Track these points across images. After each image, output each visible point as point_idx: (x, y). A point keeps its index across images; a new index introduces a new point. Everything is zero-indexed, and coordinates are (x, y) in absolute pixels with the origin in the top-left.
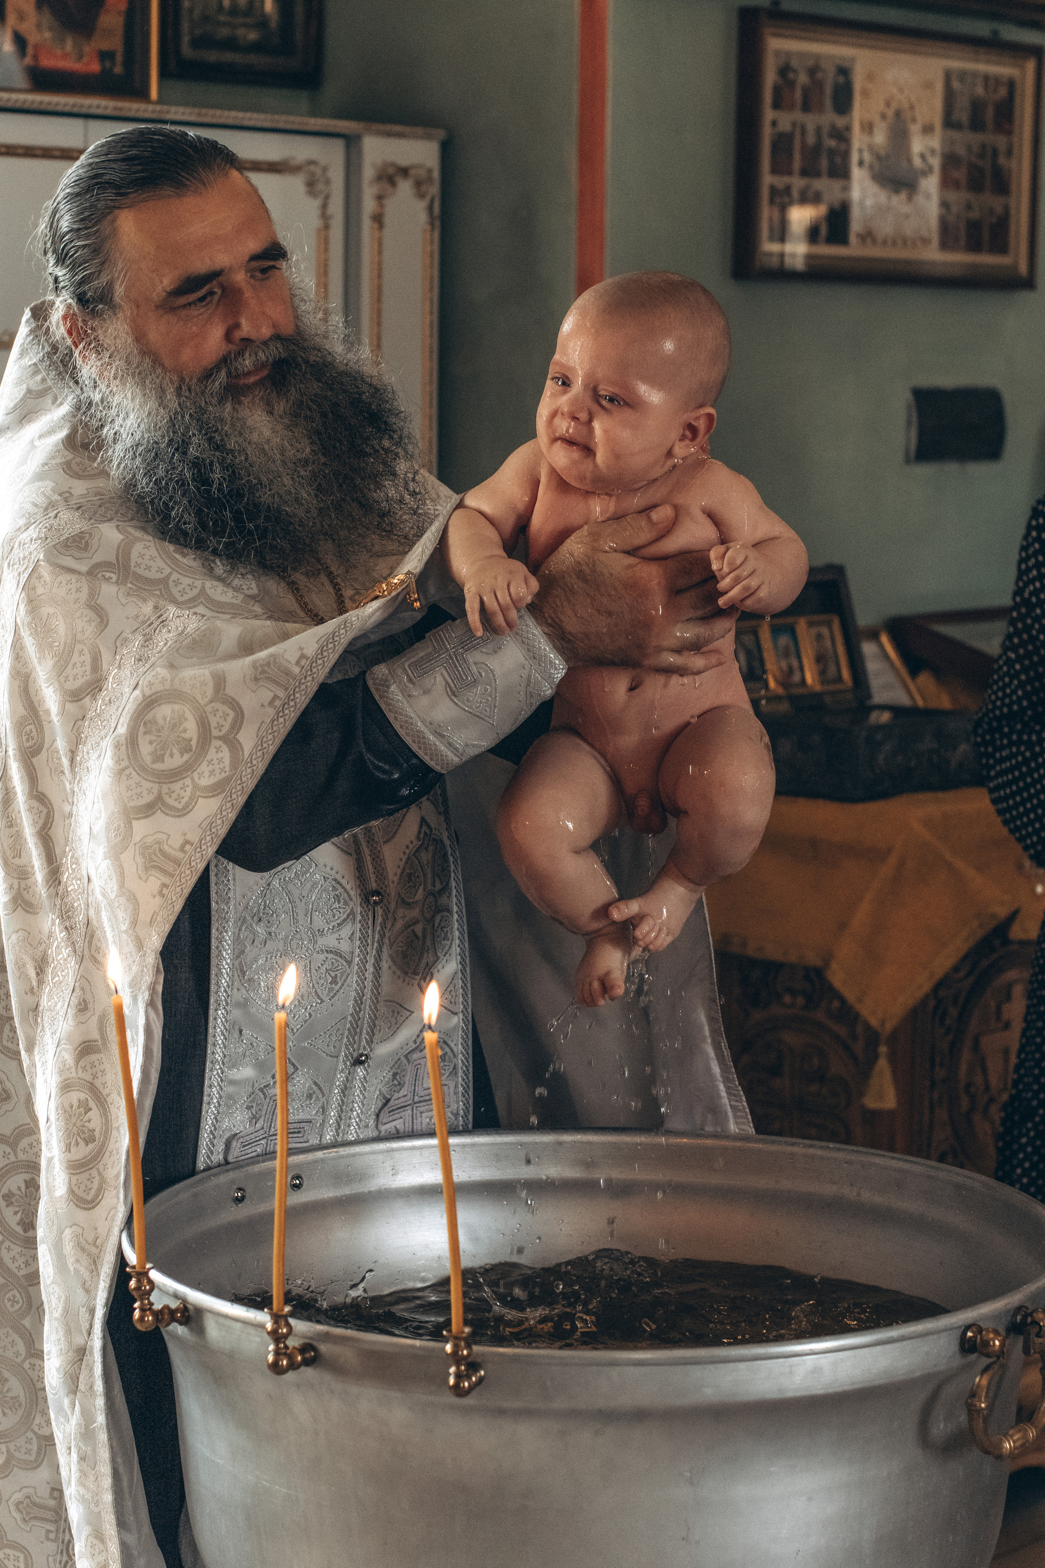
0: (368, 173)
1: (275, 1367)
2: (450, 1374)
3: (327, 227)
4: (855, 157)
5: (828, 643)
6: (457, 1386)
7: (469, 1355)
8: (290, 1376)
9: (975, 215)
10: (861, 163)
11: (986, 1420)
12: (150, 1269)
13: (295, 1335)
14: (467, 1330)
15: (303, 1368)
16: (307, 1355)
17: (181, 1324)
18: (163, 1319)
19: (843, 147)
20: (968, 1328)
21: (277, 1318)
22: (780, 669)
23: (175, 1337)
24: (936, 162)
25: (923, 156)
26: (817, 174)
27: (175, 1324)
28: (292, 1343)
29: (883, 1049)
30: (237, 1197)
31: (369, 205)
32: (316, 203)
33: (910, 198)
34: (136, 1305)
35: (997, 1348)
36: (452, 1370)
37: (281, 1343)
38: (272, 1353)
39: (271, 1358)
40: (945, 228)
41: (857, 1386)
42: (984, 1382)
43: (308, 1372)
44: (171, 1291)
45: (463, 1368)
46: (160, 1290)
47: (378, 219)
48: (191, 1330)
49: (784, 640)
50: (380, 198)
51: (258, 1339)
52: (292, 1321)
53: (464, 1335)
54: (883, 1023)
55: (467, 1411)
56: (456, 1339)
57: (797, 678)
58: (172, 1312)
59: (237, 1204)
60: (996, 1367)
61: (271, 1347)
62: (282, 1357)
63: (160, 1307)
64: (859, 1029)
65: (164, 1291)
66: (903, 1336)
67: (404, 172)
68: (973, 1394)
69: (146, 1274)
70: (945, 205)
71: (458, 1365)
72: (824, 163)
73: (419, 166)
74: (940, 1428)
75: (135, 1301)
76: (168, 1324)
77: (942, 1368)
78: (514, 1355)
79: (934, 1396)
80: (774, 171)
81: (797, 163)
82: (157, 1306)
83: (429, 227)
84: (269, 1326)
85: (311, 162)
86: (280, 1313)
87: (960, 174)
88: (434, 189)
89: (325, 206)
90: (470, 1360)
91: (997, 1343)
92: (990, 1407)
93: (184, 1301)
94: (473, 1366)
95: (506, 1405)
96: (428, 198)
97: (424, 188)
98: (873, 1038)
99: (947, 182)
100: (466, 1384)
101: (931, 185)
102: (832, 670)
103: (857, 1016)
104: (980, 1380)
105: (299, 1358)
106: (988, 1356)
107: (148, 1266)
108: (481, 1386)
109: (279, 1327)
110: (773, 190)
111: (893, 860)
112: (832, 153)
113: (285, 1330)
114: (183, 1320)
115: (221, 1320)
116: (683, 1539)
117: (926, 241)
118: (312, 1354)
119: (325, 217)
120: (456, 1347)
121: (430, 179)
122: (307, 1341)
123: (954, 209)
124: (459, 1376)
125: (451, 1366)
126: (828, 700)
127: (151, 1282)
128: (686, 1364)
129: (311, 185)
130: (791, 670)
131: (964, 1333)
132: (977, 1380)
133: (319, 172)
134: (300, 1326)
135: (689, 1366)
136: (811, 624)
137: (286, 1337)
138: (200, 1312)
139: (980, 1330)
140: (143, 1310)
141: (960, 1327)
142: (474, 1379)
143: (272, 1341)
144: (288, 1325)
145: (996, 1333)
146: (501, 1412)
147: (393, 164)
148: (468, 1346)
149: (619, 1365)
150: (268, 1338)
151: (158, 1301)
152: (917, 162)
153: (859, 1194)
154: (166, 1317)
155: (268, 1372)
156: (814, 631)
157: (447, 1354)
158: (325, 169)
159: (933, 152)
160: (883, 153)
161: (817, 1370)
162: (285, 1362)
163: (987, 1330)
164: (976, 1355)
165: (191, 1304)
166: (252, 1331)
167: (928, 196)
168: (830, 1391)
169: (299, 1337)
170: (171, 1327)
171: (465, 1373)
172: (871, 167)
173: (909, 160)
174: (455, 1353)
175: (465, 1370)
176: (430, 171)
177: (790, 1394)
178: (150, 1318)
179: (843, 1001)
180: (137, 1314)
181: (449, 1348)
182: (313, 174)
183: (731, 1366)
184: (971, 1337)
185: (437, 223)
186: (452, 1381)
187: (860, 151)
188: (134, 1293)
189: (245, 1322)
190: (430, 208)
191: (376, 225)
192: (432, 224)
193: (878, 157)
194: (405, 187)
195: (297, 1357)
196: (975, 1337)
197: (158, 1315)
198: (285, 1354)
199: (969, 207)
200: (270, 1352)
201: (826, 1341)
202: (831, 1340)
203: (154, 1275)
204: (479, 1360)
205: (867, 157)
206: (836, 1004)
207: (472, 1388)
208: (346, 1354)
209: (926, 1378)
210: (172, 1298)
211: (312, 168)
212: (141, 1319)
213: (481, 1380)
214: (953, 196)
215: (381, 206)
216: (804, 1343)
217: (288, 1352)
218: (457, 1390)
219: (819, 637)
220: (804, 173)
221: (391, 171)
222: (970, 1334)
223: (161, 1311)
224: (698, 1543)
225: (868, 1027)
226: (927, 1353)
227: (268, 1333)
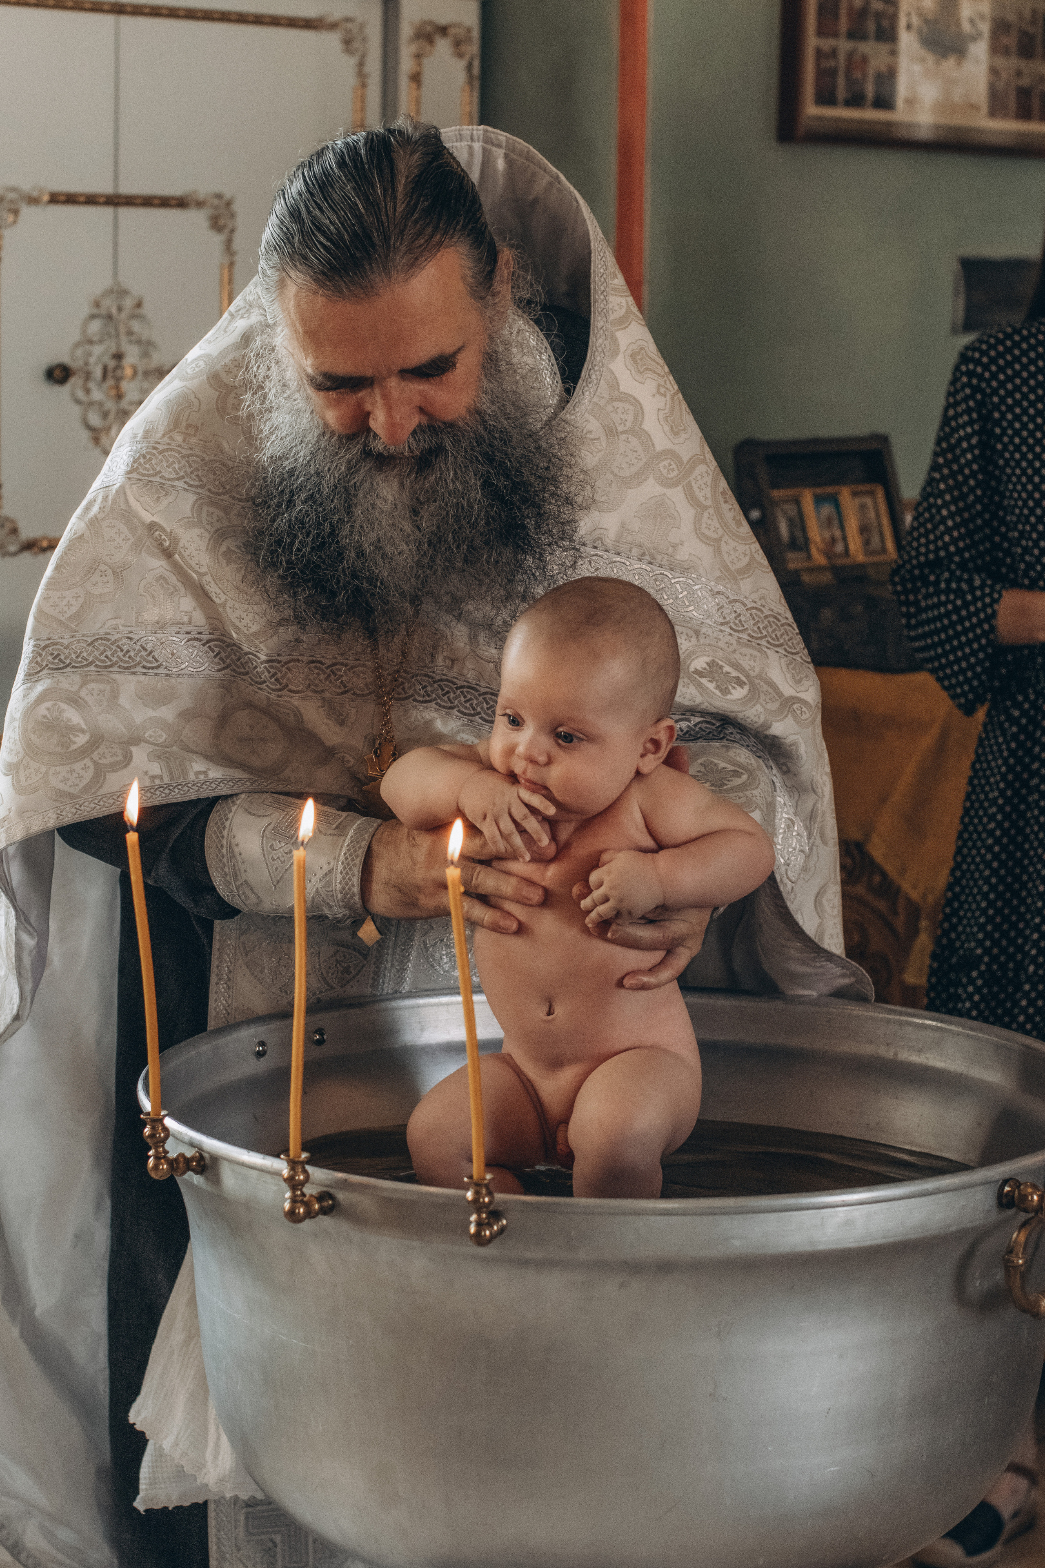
0: (406, 30)
1: (292, 1215)
2: (471, 1222)
3: (364, 85)
4: (902, 22)
5: (872, 514)
6: (478, 1234)
7: (490, 1202)
8: (307, 1225)
9: (1025, 82)
10: (909, 27)
11: (1023, 1276)
12: (165, 1116)
13: (313, 1183)
14: (489, 1177)
15: (320, 1217)
16: (325, 1204)
17: (197, 1173)
18: (178, 1168)
19: (891, 9)
20: (1005, 1182)
21: (293, 1164)
22: (823, 540)
23: (191, 1185)
24: (985, 28)
25: (972, 21)
26: (864, 37)
27: (190, 1173)
28: (310, 1190)
29: (923, 923)
30: (259, 1052)
31: (406, 65)
32: (353, 61)
33: (959, 63)
34: (151, 1153)
35: (1035, 1203)
36: (473, 1218)
37: (298, 1190)
38: (289, 1201)
39: (287, 1206)
40: (994, 95)
41: (891, 1240)
42: (1022, 1238)
43: (325, 1221)
44: (186, 1139)
45: (484, 1215)
46: (176, 1138)
47: (416, 78)
48: (207, 1179)
49: (827, 509)
50: (418, 56)
51: (275, 1188)
52: (309, 1168)
53: (486, 1182)
54: (924, 897)
55: (486, 1261)
56: (478, 1185)
57: (839, 548)
58: (188, 1161)
59: (258, 1059)
60: (1034, 1222)
61: (288, 1195)
62: (299, 1204)
63: (175, 1156)
64: (901, 904)
65: (179, 1139)
66: (938, 1189)
67: (443, 30)
68: (1010, 1251)
69: (161, 1121)
70: (994, 71)
71: (479, 1212)
72: (871, 26)
73: (457, 25)
74: (977, 1285)
75: (150, 1149)
76: (184, 1173)
77: (977, 1223)
78: (537, 1203)
79: (970, 1254)
80: (821, 32)
81: (844, 24)
82: (172, 1155)
83: (467, 88)
84: (286, 1172)
85: (348, 20)
86: (297, 1159)
87: (1011, 41)
88: (474, 48)
89: (361, 64)
90: (492, 1208)
91: (1035, 1198)
92: (1029, 1264)
93: (200, 1149)
94: (495, 1215)
95: (528, 1255)
96: (468, 56)
97: (463, 48)
98: (915, 912)
99: (997, 48)
100: (488, 1233)
101: (980, 50)
102: (875, 542)
103: (898, 890)
104: (1017, 1236)
105: (317, 1206)
106: (1026, 1211)
107: (163, 1113)
108: (502, 1236)
109: (296, 1174)
110: (819, 53)
111: (935, 731)
112: (879, 16)
113: (302, 1177)
114: (199, 1169)
115: (238, 1168)
116: (711, 1395)
117: (974, 107)
118: (330, 1202)
119: (361, 75)
120: (477, 1193)
121: (469, 39)
122: (325, 1189)
123: (1004, 76)
124: (480, 1224)
125: (471, 1215)
126: (871, 571)
127: (166, 1129)
128: (713, 1214)
129: (347, 42)
130: (833, 540)
131: (1002, 1187)
132: (1015, 1235)
133: (355, 28)
134: (317, 1173)
135: (717, 1217)
136: (855, 494)
137: (303, 1184)
138: (216, 1159)
139: (1018, 1185)
140: (157, 1158)
141: (998, 1181)
142: (495, 1228)
143: (288, 1188)
144: (305, 1172)
145: (1035, 1187)
146: (524, 1263)
147: (431, 23)
148: (490, 1194)
149: (643, 1214)
150: (285, 1186)
151: (173, 1149)
152: (966, 27)
153: (896, 1054)
154: (181, 1165)
155: (286, 1222)
156: (858, 501)
157: (468, 1202)
158: (362, 27)
159: (982, 17)
160: (930, 16)
161: (849, 1223)
162: (302, 1210)
163: (1025, 1184)
164: (1013, 1211)
165: (209, 1153)
166: (268, 1178)
167: (977, 62)
168: (862, 1244)
169: (317, 1184)
170: (186, 1176)
171: (486, 1221)
172: (919, 32)
173: (958, 25)
174: (476, 1201)
175: (487, 1218)
176: (469, 30)
177: (821, 1247)
178: (165, 1167)
179: (884, 875)
180: (151, 1162)
181: (469, 1195)
182: (348, 31)
183: (761, 1216)
184: (1008, 1192)
185: (477, 84)
186: (473, 1229)
187: (909, 15)
188: (149, 1140)
189: (262, 1170)
190: (469, 67)
191: (414, 85)
192: (470, 83)
193: (927, 22)
194: (443, 46)
195: (314, 1205)
196: (1012, 1191)
197: (172, 1163)
198: (302, 1202)
199: (1019, 74)
200: (286, 1199)
201: (859, 1192)
202: (864, 1192)
203: (169, 1122)
204: (501, 1208)
205: (915, 21)
206: (877, 879)
207: (493, 1237)
208: (365, 1203)
209: (961, 1234)
210: (187, 1147)
211: (349, 25)
212: (156, 1167)
213: (502, 1230)
214: (1001, 62)
215: (420, 64)
216: (836, 1194)
217: (305, 1199)
218: (478, 1239)
219: (863, 508)
220: (852, 35)
221: (429, 28)
222: (1007, 1189)
223: (176, 1160)
224: (725, 1399)
225: (908, 899)
226: (963, 1207)
227: (285, 1180)
